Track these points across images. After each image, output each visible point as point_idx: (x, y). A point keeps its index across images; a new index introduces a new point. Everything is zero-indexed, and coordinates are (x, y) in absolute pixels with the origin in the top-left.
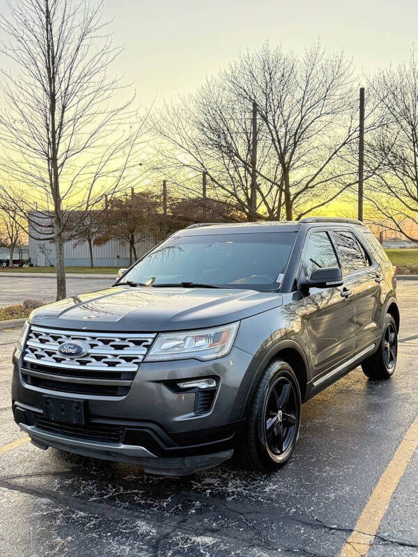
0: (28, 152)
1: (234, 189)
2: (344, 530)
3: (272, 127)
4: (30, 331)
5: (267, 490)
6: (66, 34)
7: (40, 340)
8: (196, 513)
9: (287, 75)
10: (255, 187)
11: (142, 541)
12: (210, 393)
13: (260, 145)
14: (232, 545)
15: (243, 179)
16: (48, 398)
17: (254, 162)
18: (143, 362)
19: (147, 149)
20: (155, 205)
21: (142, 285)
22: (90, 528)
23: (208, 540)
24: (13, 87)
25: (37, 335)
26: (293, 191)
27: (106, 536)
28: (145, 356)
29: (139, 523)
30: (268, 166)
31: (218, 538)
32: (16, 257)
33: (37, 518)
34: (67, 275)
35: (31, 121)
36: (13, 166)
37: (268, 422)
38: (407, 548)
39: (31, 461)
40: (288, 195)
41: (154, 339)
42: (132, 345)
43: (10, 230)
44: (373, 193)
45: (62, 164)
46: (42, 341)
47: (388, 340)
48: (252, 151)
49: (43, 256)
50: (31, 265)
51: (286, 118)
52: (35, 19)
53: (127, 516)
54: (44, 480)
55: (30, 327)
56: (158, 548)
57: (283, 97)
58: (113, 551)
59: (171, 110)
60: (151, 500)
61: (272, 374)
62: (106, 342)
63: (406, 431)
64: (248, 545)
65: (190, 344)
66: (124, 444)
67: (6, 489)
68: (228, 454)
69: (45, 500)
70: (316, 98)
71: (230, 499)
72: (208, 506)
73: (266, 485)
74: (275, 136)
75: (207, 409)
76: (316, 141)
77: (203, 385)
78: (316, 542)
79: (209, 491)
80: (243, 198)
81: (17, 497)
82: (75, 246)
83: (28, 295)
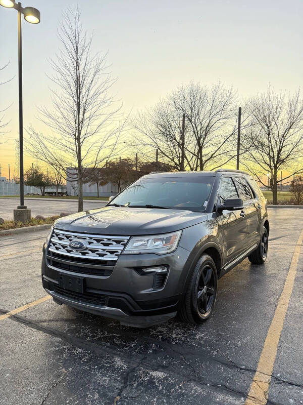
0: (65, 134)
1: (173, 158)
2: (250, 370)
3: (194, 125)
4: (53, 232)
5: (197, 337)
6: (86, 72)
7: (59, 238)
8: (153, 353)
9: (202, 98)
10: (184, 156)
11: (117, 373)
12: (163, 276)
13: (187, 134)
14: (176, 380)
15: (178, 152)
16: (62, 275)
17: (183, 144)
18: (121, 255)
19: (127, 135)
20: (132, 165)
21: (122, 206)
22: (84, 362)
23: (160, 374)
24: (58, 100)
25: (57, 235)
26: (204, 159)
27: (94, 369)
28: (122, 250)
29: (117, 359)
30: (191, 145)
31: (167, 373)
32: (60, 191)
33: (52, 352)
34: (84, 201)
35: (67, 118)
36: (56, 141)
37: (198, 293)
38: (295, 387)
39: (53, 311)
40: (201, 161)
41: (129, 240)
42: (114, 243)
43: (57, 176)
44: (246, 162)
45: (83, 141)
46: (60, 239)
47: (263, 242)
48: (182, 138)
49: (73, 190)
50: (68, 195)
51: (201, 121)
52: (70, 63)
53: (109, 353)
54: (59, 324)
55: (54, 230)
56: (127, 379)
57: (200, 110)
58: (98, 381)
59: (141, 115)
60: (124, 342)
61: (201, 263)
62: (98, 241)
63: (279, 298)
64: (187, 379)
65: (151, 243)
66: (108, 306)
67: (35, 330)
68: (174, 314)
69: (58, 339)
70: (218, 110)
71: (174, 343)
72: (160, 347)
73: (196, 334)
74: (195, 130)
75: (161, 286)
76: (216, 133)
77: (159, 270)
78: (232, 379)
79: (160, 337)
80: (178, 162)
81: (41, 336)
82: (90, 186)
83: (62, 210)
